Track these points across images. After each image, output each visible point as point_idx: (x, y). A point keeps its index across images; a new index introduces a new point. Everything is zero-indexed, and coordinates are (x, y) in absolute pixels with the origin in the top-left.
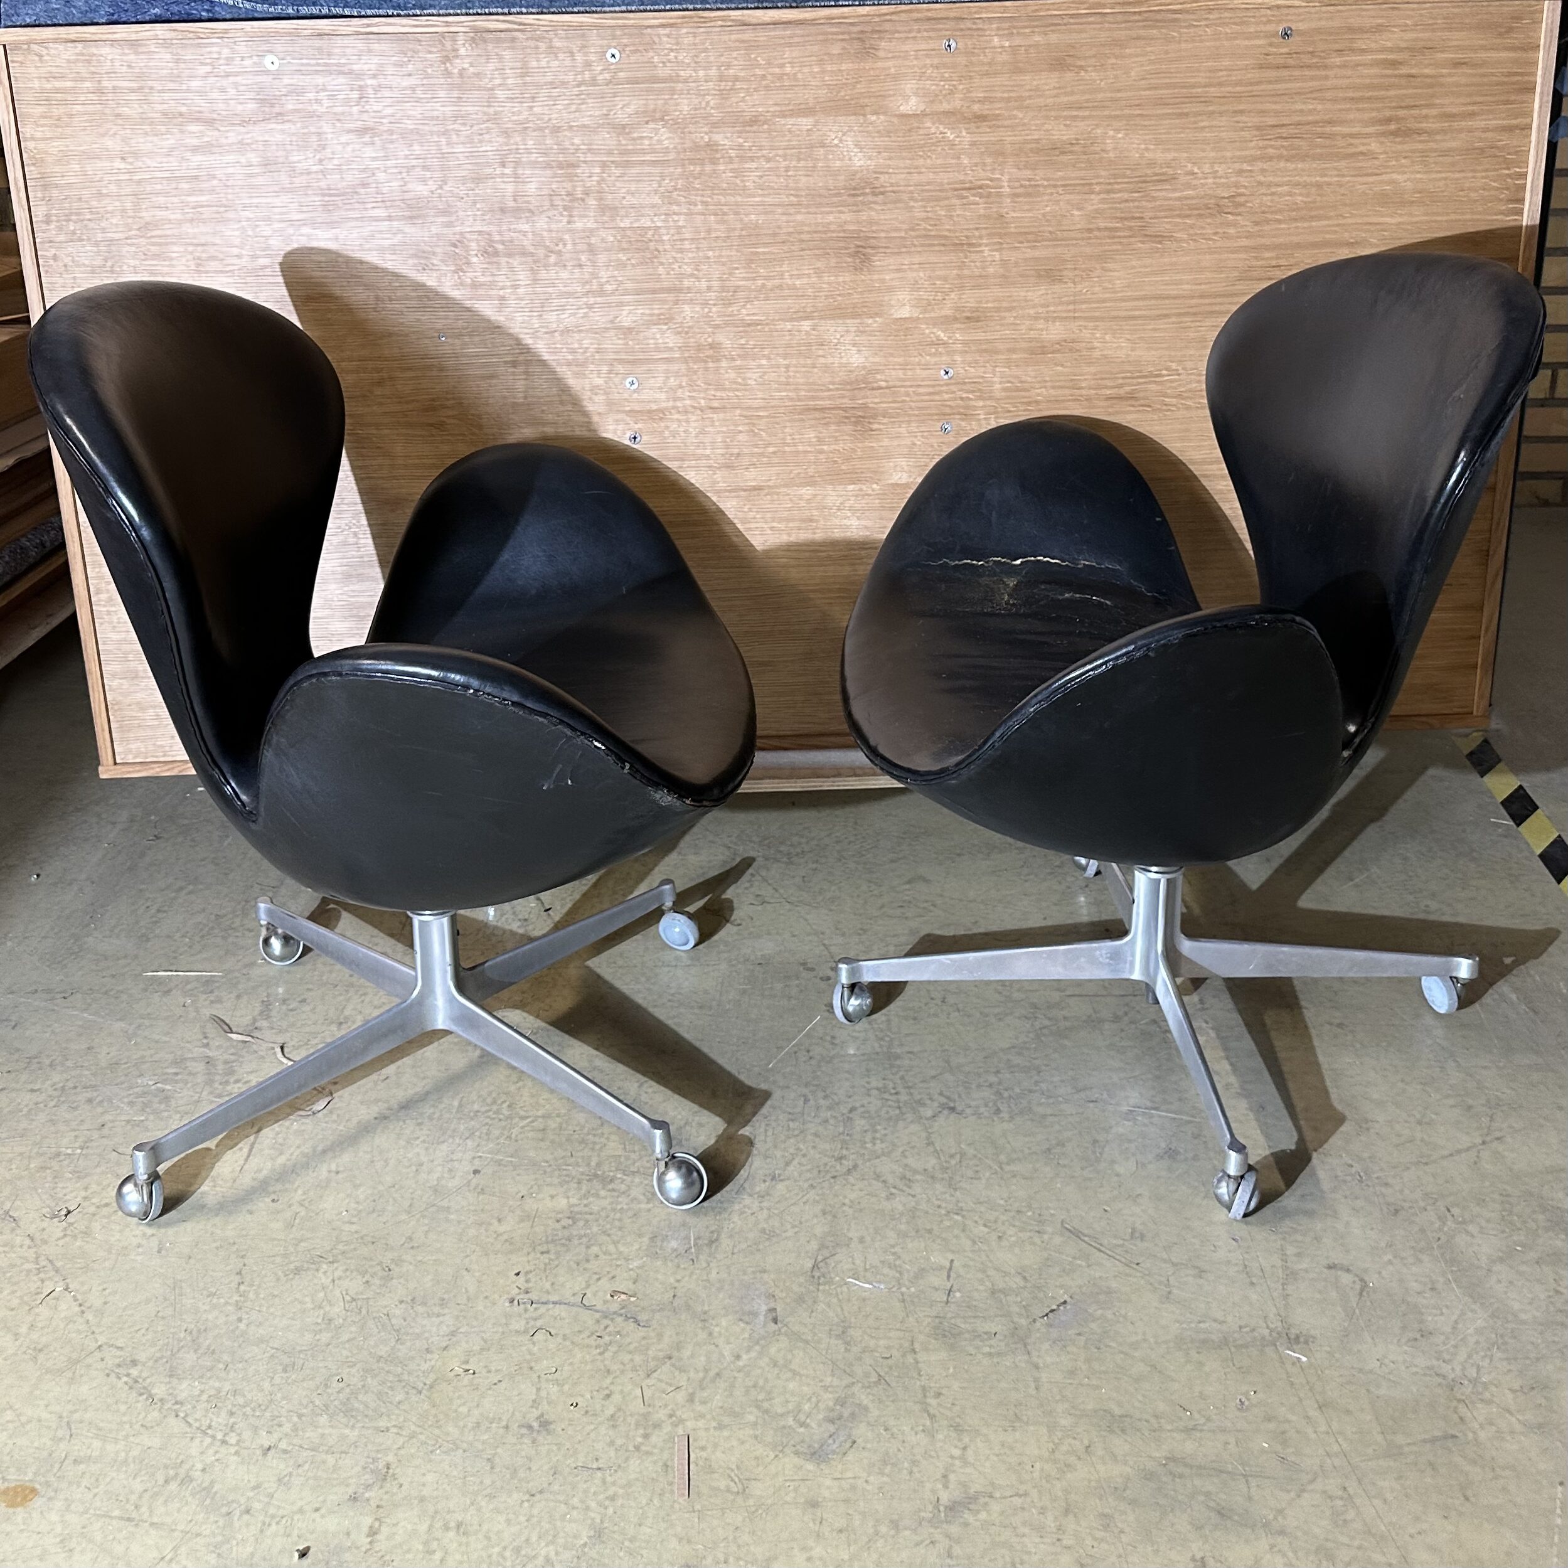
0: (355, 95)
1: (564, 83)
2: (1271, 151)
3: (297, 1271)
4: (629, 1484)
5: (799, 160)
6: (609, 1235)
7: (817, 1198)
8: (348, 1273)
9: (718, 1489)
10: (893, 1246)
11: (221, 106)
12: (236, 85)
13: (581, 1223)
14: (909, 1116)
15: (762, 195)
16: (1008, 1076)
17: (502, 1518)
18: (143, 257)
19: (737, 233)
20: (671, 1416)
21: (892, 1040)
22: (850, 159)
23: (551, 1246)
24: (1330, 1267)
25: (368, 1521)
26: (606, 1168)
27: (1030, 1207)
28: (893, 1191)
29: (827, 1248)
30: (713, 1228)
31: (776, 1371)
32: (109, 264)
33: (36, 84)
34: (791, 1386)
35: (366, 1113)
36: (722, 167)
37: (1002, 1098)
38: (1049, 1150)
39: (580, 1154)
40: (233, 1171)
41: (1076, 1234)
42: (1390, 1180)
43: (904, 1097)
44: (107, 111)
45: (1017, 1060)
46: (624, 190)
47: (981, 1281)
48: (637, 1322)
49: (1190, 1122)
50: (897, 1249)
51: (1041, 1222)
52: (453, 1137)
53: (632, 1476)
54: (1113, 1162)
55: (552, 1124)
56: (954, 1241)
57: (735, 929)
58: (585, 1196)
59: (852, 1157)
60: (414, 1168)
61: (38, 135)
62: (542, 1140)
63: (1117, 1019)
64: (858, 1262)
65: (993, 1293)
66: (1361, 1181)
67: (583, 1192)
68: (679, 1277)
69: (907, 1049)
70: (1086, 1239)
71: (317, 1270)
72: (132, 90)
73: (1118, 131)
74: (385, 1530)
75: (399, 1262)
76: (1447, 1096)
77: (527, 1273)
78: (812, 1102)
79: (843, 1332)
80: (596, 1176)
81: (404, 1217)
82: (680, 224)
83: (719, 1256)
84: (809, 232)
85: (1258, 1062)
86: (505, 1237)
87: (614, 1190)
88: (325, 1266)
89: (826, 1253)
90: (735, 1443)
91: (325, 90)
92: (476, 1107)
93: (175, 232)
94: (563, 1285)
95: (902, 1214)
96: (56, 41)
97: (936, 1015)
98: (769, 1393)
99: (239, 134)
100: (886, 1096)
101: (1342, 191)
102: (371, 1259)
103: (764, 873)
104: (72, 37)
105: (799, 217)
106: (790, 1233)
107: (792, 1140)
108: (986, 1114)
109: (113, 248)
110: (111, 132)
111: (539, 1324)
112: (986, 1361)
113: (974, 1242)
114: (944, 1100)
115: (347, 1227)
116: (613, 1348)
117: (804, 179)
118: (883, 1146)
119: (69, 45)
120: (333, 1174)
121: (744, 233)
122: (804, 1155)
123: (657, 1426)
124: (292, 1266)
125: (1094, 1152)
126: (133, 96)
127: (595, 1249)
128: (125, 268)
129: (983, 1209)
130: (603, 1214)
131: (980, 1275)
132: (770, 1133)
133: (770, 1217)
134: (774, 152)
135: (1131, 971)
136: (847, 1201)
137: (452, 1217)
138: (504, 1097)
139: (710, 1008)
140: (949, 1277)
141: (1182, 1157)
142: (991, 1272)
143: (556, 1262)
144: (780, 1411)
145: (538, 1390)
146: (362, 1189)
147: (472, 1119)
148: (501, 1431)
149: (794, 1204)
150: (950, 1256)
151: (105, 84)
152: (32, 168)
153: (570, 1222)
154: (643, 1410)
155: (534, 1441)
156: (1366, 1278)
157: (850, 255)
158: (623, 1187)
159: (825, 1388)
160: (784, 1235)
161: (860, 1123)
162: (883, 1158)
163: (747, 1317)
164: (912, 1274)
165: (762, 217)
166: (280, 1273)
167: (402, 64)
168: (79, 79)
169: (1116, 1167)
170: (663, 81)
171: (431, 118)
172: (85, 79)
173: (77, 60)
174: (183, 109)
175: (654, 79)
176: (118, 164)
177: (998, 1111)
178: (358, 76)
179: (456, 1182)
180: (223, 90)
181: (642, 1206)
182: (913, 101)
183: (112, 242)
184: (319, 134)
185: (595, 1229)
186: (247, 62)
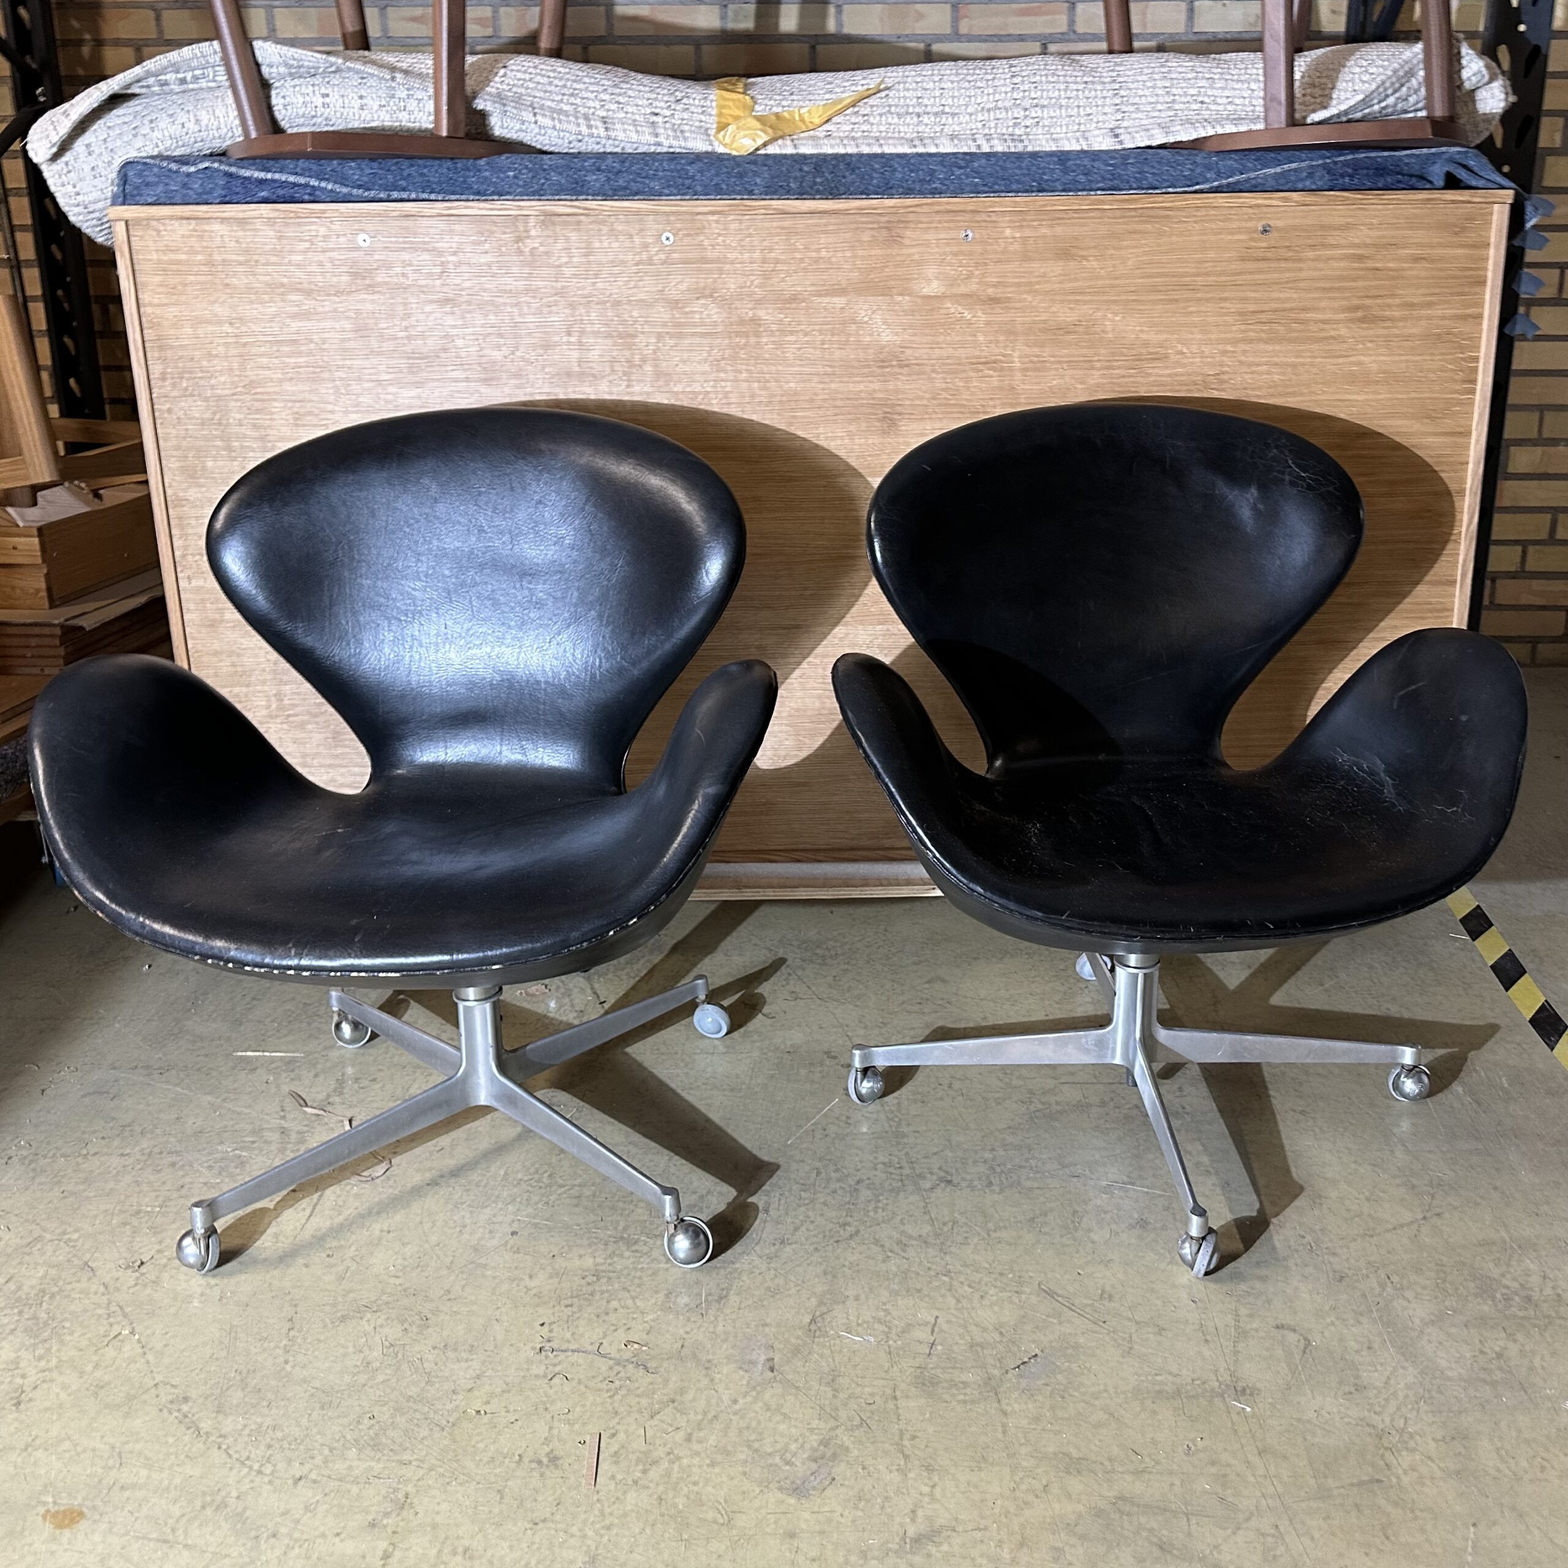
0: (438, 270)
1: (623, 262)
2: (1252, 334)
3: (344, 1319)
4: (625, 1515)
5: (833, 335)
6: (628, 1291)
7: (820, 1260)
8: (389, 1322)
9: (706, 1520)
10: (884, 1304)
11: (321, 278)
12: (332, 260)
13: (604, 1280)
14: (910, 1188)
16: (1001, 1153)
17: (505, 1545)
18: (247, 412)
20: (669, 1454)
22: (879, 335)
23: (575, 1300)
24: (1278, 1327)
25: (383, 1545)
26: (632, 1230)
27: (1011, 1270)
28: (890, 1254)
29: (825, 1305)
30: (723, 1286)
31: (769, 1414)
33: (155, 257)
34: (782, 1427)
35: (417, 1178)
36: (765, 340)
37: (995, 1172)
38: (1033, 1219)
39: (610, 1219)
40: (295, 1229)
41: (1051, 1294)
42: (1338, 1251)
43: (907, 1171)
44: (218, 281)
46: (677, 359)
47: (962, 1336)
48: (646, 1368)
50: (888, 1306)
51: (1021, 1284)
52: (495, 1202)
53: (629, 1508)
54: (1090, 1230)
55: (587, 1192)
56: (941, 1299)
57: (768, 1021)
58: (610, 1257)
59: (856, 1223)
60: (458, 1229)
61: (156, 301)
62: (576, 1206)
63: (1103, 1104)
64: (851, 1317)
65: (972, 1346)
66: (1311, 1250)
67: (609, 1252)
68: (688, 1330)
69: (912, 1129)
70: (1060, 1299)
71: (362, 1318)
72: (240, 263)
73: (1116, 314)
74: (398, 1554)
75: (435, 1312)
76: (1394, 1177)
77: (551, 1324)
78: (823, 1175)
79: (832, 1379)
80: (622, 1238)
81: (444, 1272)
83: (727, 1311)
85: (1227, 1144)
86: (534, 1291)
87: (637, 1251)
88: (369, 1315)
89: (824, 1309)
90: (725, 1479)
91: (410, 265)
92: (520, 1176)
93: (277, 389)
94: (583, 1335)
95: (896, 1275)
96: (172, 218)
97: (942, 1099)
98: (761, 1434)
99: (334, 303)
100: (891, 1170)
101: (1315, 370)
102: (411, 1310)
103: (800, 973)
104: (187, 214)
105: (833, 386)
106: (793, 1291)
107: (802, 1209)
108: (979, 1187)
109: (221, 403)
110: (221, 300)
111: (558, 1369)
112: (959, 1408)
113: (959, 1301)
114: (942, 1174)
115: (392, 1280)
116: (623, 1392)
117: (838, 352)
118: (884, 1214)
119: (185, 221)
120: (385, 1233)
121: (784, 398)
122: (812, 1222)
123: (655, 1462)
124: (339, 1315)
125: (1073, 1222)
126: (240, 269)
127: (614, 1304)
129: (969, 1271)
130: (625, 1272)
131: (961, 1331)
132: (781, 1200)
133: (776, 1277)
134: (811, 327)
135: (1113, 1057)
136: (847, 1263)
137: (488, 1273)
138: (545, 1168)
139: (740, 1090)
140: (933, 1331)
141: (1152, 1226)
142: (972, 1328)
143: (578, 1315)
144: (769, 1450)
145: (551, 1428)
146: (410, 1246)
147: (515, 1186)
148: (514, 1465)
149: (798, 1265)
150: (936, 1313)
151: (217, 257)
152: (150, 333)
153: (595, 1279)
154: (644, 1447)
155: (542, 1475)
156: (1310, 1338)
157: (878, 420)
158: (646, 1249)
159: (812, 1430)
160: (787, 1292)
161: (865, 1194)
162: (883, 1225)
163: (746, 1365)
164: (900, 1329)
165: (801, 385)
166: (328, 1321)
167: (480, 243)
168: (192, 251)
169: (1092, 1235)
170: (712, 262)
171: (505, 291)
172: (197, 253)
173: (191, 236)
174: (285, 280)
175: (704, 260)
176: (227, 328)
177: (990, 1184)
178: (441, 253)
179: (495, 1242)
180: (321, 264)
181: (662, 1265)
182: (935, 284)
183: (219, 398)
184: (406, 304)
185: (616, 1286)
186: (342, 239)
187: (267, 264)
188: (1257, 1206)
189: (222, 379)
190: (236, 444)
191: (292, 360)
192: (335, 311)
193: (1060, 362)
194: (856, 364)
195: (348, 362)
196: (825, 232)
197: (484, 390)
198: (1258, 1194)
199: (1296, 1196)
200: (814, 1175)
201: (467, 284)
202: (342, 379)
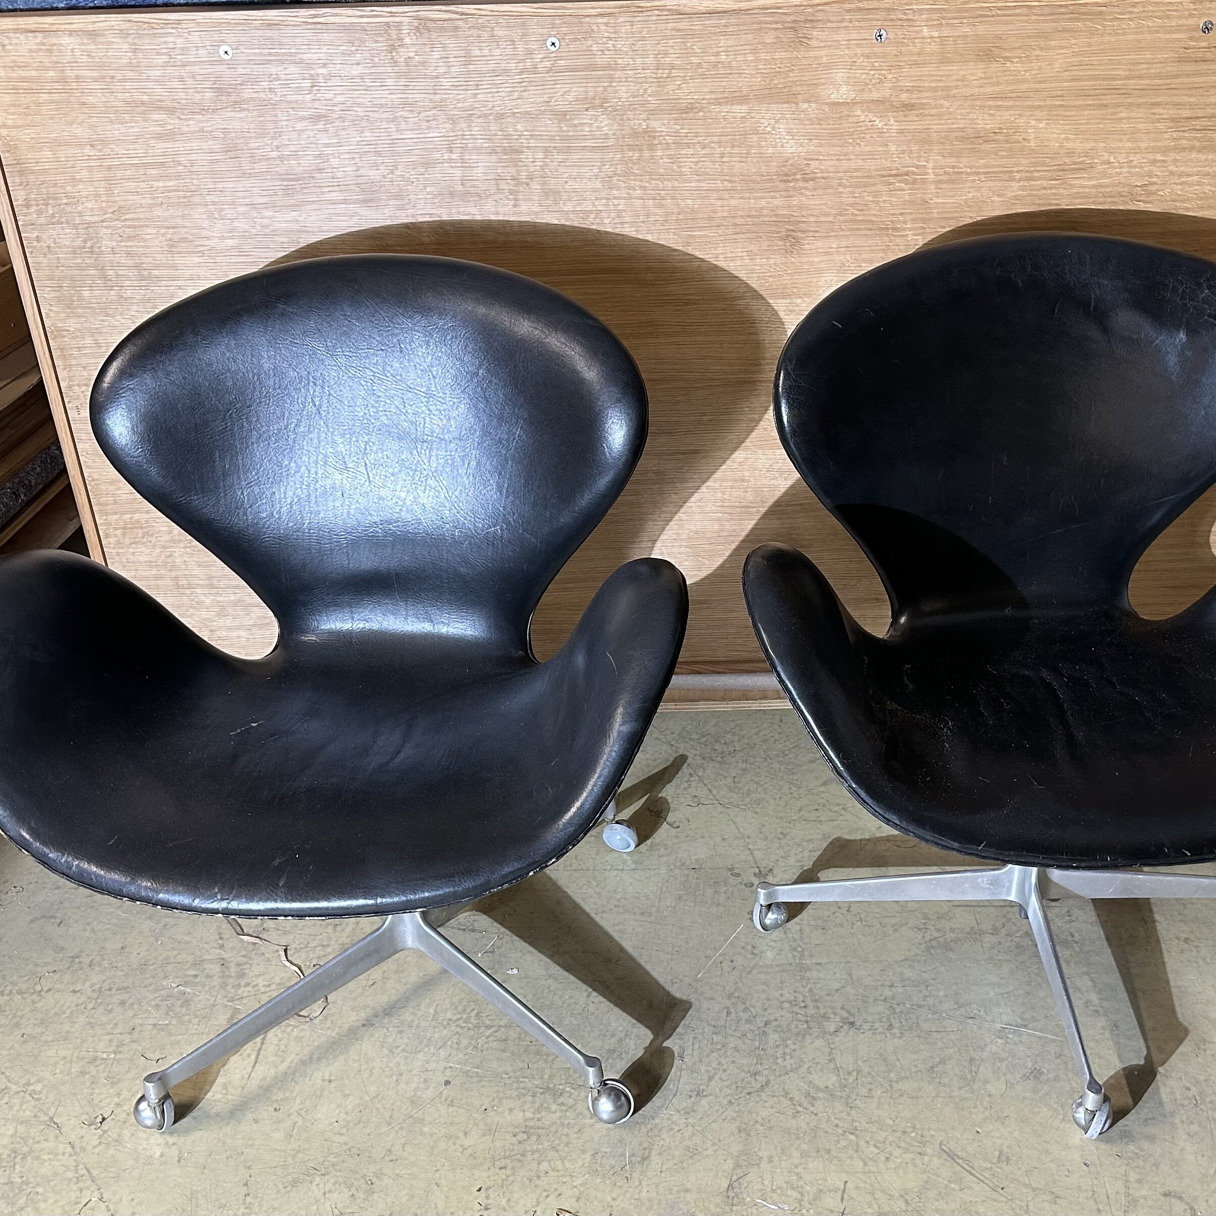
0: (307, 84)
1: (506, 71)
2: (1184, 142)
3: (295, 1183)
5: (733, 147)
6: (557, 1151)
7: (735, 1115)
8: (337, 1186)
10: (796, 1167)
11: (183, 95)
12: (193, 75)
13: (534, 1138)
14: (816, 1031)
15: (698, 181)
16: (900, 990)
18: (120, 239)
19: (674, 217)
21: (803, 951)
22: (782, 146)
23: (508, 1161)
24: (1165, 1195)
26: (557, 1080)
27: (914, 1129)
28: (799, 1109)
29: (741, 1166)
30: (645, 1145)
32: (89, 244)
35: (353, 1018)
36: (659, 153)
37: (895, 1013)
38: (932, 1067)
39: (535, 1066)
40: (242, 1079)
41: (952, 1156)
43: (811, 1011)
44: (72, 99)
45: (908, 973)
46: (566, 175)
47: (870, 1205)
49: (1053, 1041)
50: (800, 1170)
51: (923, 1143)
52: (427, 1046)
54: (986, 1082)
55: (513, 1034)
56: (848, 1162)
58: (538, 1110)
59: (766, 1072)
60: (395, 1078)
61: (10, 122)
62: (504, 1051)
63: (995, 931)
64: (766, 1183)
66: (1196, 1105)
67: (537, 1105)
68: (615, 1196)
69: (814, 960)
70: (960, 1161)
71: (311, 1183)
72: (95, 80)
73: (1039, 121)
75: (379, 1175)
77: (487, 1189)
78: (733, 1015)
80: (548, 1088)
81: (385, 1129)
82: (620, 208)
83: (650, 1174)
84: (742, 216)
85: (1115, 979)
86: (470, 1151)
87: (563, 1104)
88: (318, 1179)
89: (740, 1172)
91: (277, 79)
92: (449, 1015)
93: (147, 215)
94: (517, 1202)
95: (805, 1133)
96: (15, 31)
97: (841, 925)
99: (199, 121)
100: (796, 1009)
102: (357, 1172)
103: (700, 773)
104: (33, 27)
105: (733, 202)
106: (710, 1152)
107: (715, 1054)
108: (880, 1029)
109: (91, 230)
110: (79, 120)
113: (865, 1164)
114: (845, 1014)
115: (337, 1138)
117: (738, 165)
118: (792, 1061)
119: (30, 34)
120: (327, 1083)
121: (681, 217)
122: (725, 1070)
124: (290, 1178)
125: (971, 1071)
126: (96, 86)
127: (545, 1166)
128: (103, 249)
129: (874, 1129)
130: (553, 1129)
131: (869, 1198)
132: (696, 1047)
133: (694, 1134)
134: (709, 139)
135: (1009, 892)
136: (759, 1119)
137: (426, 1129)
138: (473, 1005)
139: (650, 914)
140: (842, 1199)
141: (1045, 1077)
142: (878, 1195)
143: (511, 1179)
146: (351, 1098)
147: (445, 1028)
149: (714, 1121)
150: (844, 1177)
151: (69, 73)
152: (7, 155)
153: (525, 1137)
156: (1196, 1207)
157: (781, 239)
158: (571, 1102)
160: (705, 1153)
161: (773, 1037)
162: (791, 1074)
164: (811, 1196)
165: (699, 202)
166: (280, 1185)
167: (351, 54)
168: (42, 68)
169: (989, 1087)
170: (604, 68)
171: (381, 106)
172: (47, 69)
173: (39, 50)
174: (145, 98)
175: (593, 67)
176: (88, 150)
177: (891, 1026)
178: (309, 65)
179: (430, 1093)
180: (182, 79)
181: (586, 1121)
182: (844, 89)
183: (89, 225)
184: (276, 122)
185: (546, 1144)
186: (201, 52)
187: (124, 80)
188: (1145, 1053)
189: (90, 205)
190: (110, 273)
191: (161, 184)
192: (202, 130)
193: (978, 173)
194: (758, 178)
195: (220, 186)
196: (725, 34)
197: (363, 212)
198: (1146, 1040)
199: (1181, 1041)
200: (724, 1015)
201: (340, 99)
202: (214, 203)
